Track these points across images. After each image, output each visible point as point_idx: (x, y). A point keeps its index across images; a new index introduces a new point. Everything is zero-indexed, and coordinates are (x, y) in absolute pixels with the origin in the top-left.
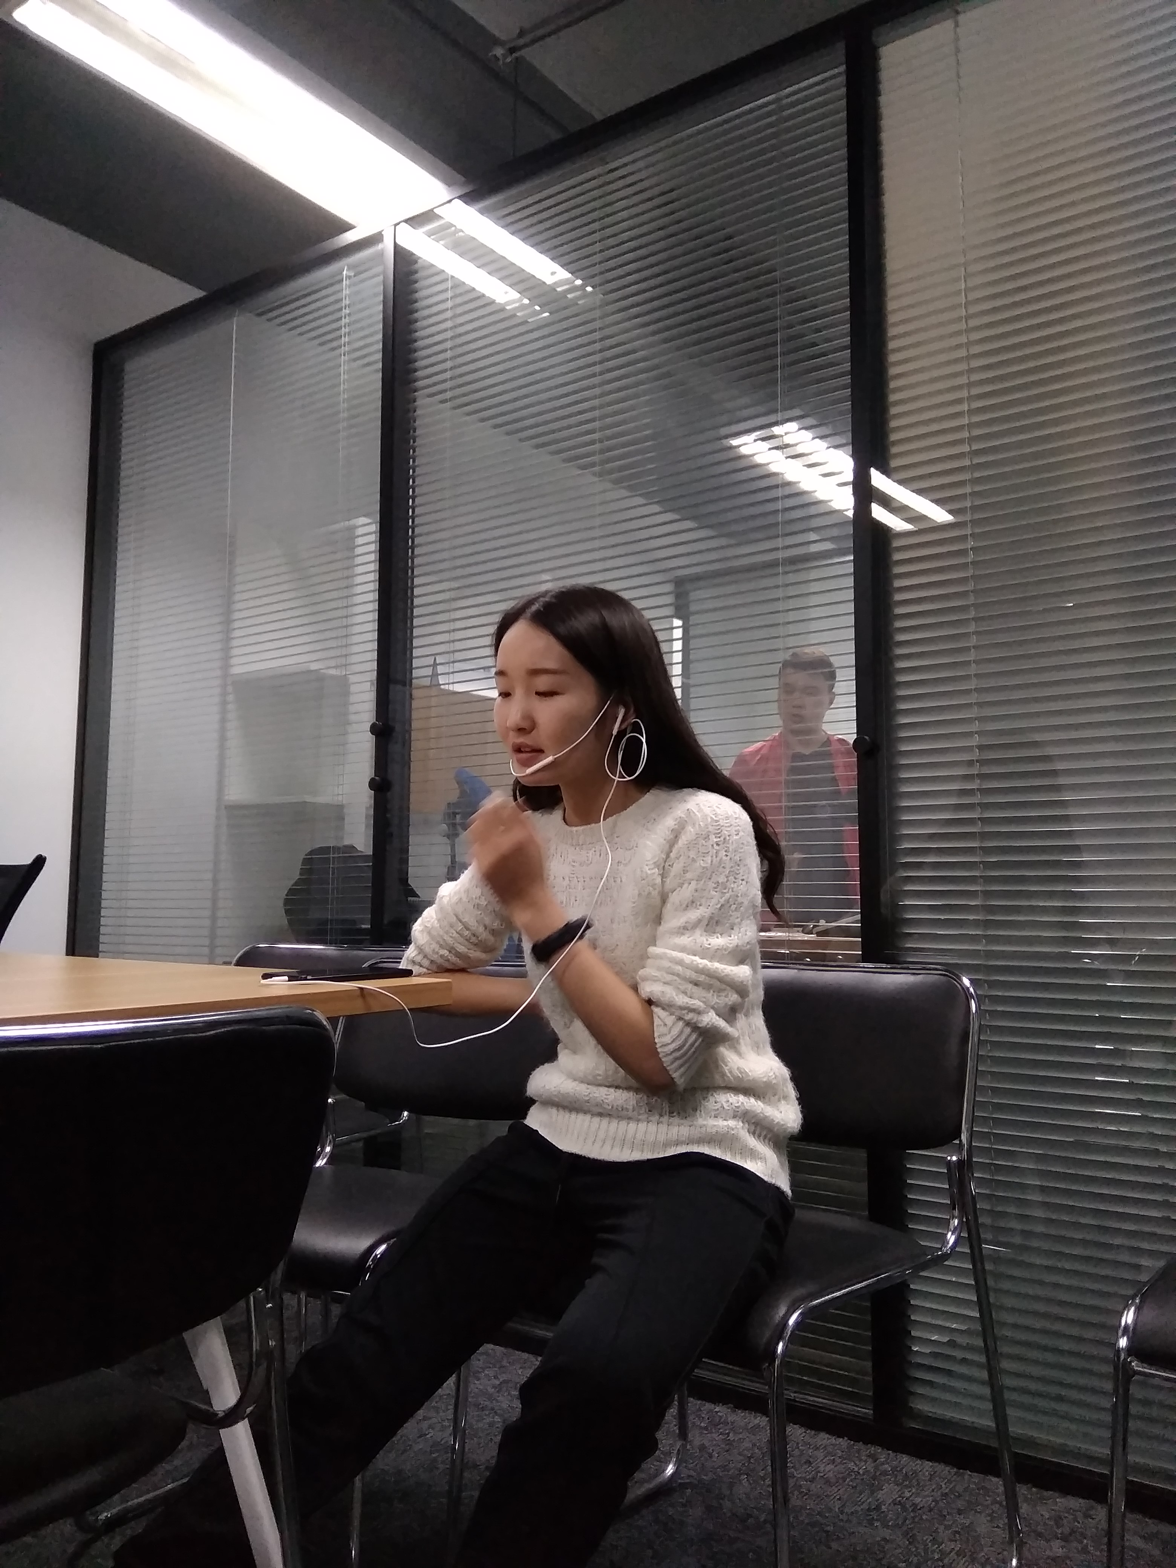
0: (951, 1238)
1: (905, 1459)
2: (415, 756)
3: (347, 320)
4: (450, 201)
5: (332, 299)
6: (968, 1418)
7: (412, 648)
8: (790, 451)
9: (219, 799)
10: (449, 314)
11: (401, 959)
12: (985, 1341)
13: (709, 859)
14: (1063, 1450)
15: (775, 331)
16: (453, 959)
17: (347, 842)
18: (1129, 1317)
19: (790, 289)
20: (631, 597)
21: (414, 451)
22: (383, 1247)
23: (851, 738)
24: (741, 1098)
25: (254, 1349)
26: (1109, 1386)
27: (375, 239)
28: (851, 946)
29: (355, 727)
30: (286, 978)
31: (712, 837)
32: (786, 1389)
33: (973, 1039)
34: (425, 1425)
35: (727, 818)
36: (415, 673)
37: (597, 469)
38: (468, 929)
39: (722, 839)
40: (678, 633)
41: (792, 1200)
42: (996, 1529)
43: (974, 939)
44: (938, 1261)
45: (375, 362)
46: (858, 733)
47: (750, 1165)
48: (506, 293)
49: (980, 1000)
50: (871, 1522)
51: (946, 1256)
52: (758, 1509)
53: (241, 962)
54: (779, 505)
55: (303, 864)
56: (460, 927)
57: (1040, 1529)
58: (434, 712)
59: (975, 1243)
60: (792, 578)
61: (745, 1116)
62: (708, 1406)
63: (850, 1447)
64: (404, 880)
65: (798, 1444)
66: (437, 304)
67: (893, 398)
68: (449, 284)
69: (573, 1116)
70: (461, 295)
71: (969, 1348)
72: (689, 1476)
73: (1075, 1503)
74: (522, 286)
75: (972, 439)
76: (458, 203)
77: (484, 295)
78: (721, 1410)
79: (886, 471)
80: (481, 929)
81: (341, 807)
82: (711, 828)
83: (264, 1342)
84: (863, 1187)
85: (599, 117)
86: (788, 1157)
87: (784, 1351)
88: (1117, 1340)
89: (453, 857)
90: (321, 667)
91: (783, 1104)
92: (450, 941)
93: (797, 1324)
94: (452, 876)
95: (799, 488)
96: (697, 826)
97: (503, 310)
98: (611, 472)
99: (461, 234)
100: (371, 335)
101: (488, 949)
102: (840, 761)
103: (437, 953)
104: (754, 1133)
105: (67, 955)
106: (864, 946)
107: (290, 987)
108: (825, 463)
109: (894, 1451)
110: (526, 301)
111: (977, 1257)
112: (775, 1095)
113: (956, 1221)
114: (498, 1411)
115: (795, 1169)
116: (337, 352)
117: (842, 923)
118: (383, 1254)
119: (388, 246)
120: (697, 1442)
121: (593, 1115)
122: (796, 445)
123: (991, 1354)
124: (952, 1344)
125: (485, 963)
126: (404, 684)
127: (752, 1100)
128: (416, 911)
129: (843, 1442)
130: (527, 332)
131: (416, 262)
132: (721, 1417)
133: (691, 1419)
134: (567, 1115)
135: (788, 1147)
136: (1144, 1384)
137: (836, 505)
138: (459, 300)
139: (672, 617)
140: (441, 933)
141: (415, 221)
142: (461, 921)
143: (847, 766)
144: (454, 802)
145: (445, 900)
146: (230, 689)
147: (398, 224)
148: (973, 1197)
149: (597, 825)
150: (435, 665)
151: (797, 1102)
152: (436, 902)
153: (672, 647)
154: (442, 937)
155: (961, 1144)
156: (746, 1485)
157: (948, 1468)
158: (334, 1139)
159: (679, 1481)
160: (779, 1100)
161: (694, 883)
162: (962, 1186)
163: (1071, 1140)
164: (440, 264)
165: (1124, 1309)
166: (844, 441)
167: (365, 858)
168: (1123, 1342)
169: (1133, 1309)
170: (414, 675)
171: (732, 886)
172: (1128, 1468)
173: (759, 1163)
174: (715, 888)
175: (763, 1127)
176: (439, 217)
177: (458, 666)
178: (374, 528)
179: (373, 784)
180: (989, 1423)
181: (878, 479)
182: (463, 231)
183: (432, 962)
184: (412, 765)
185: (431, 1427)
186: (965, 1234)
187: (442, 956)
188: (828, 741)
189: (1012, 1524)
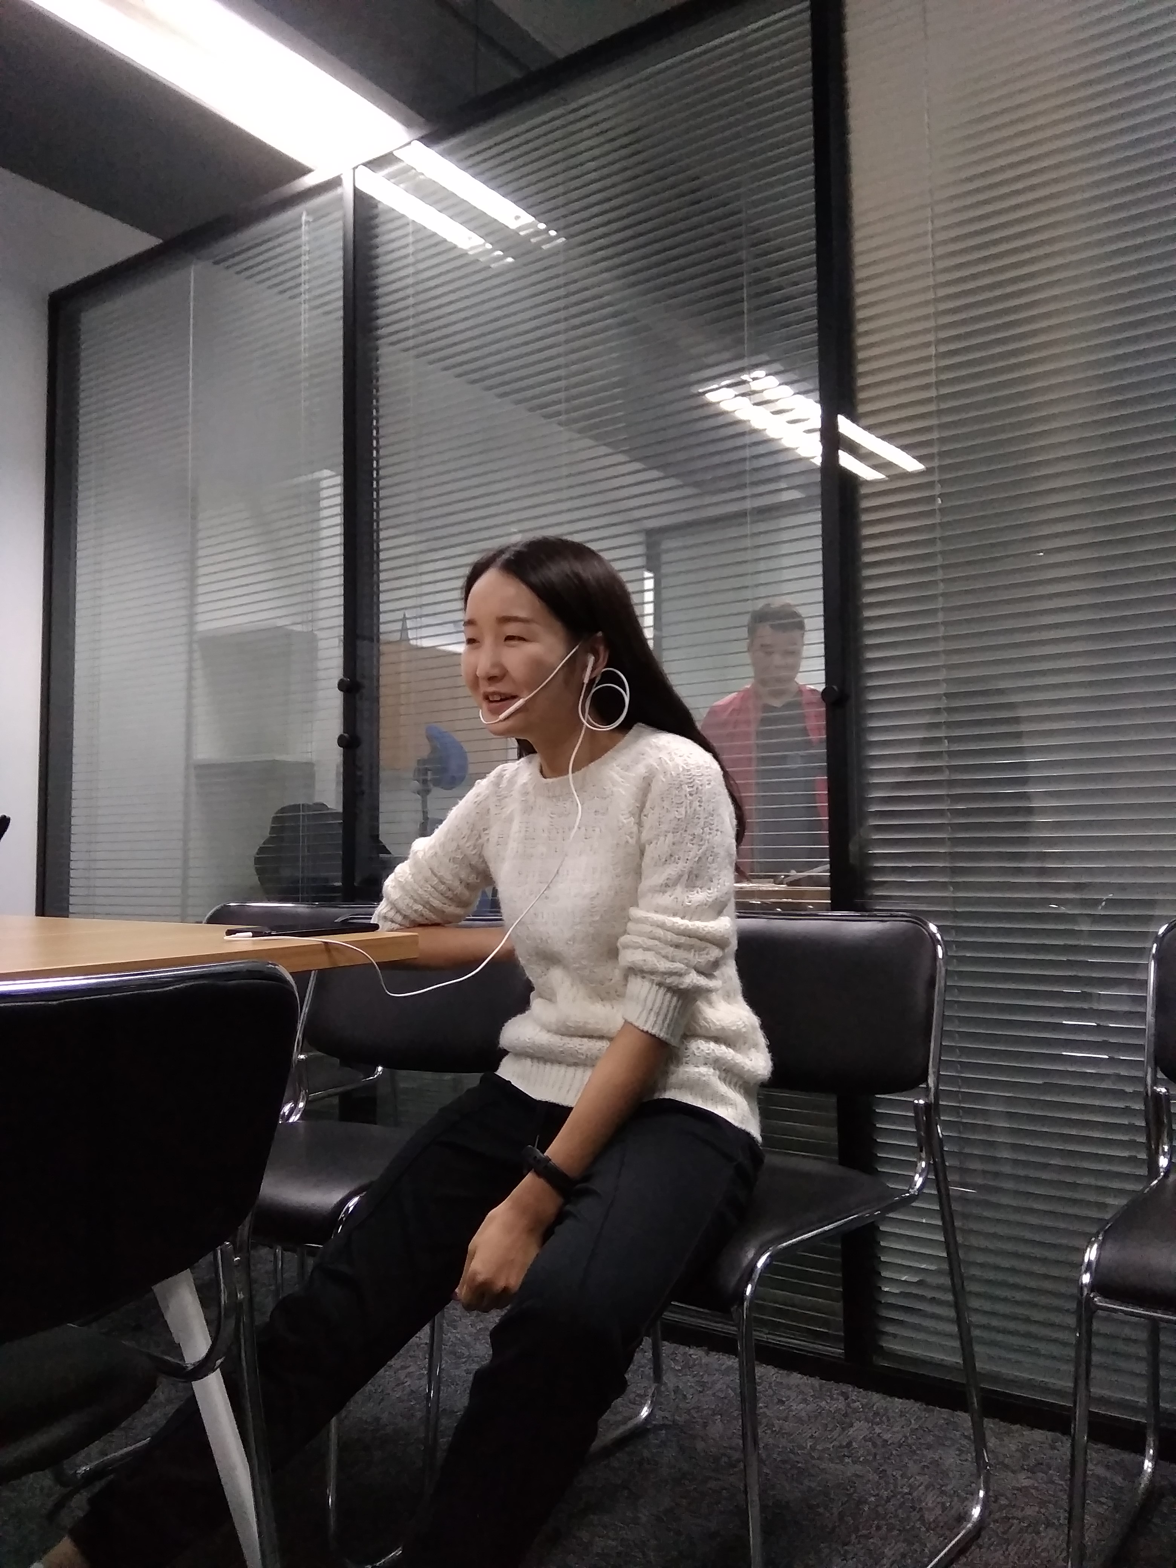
0: (919, 1180)
1: (876, 1397)
2: (385, 711)
3: (307, 267)
4: (409, 143)
5: (288, 246)
6: (938, 1356)
7: (378, 602)
8: (757, 398)
9: (188, 757)
10: (411, 260)
11: (372, 915)
12: (952, 1279)
13: (682, 810)
14: (1030, 1385)
15: (741, 275)
16: (426, 913)
17: (317, 800)
18: (1091, 1254)
19: (757, 230)
20: (599, 548)
21: (377, 401)
22: (356, 1200)
23: (821, 688)
24: (712, 1045)
25: (223, 1302)
26: (1072, 1321)
27: (335, 183)
28: (821, 895)
29: (323, 684)
30: (250, 934)
31: (685, 787)
32: (755, 1330)
33: (940, 984)
34: (402, 1374)
35: (699, 767)
36: (383, 628)
37: (563, 418)
38: (443, 883)
39: (695, 788)
40: (649, 584)
41: (763, 1145)
42: (964, 1463)
43: (944, 886)
44: (906, 1203)
45: (336, 310)
46: (827, 682)
47: (721, 1111)
48: (470, 238)
49: (946, 945)
50: (841, 1459)
51: (913, 1198)
52: (731, 1448)
53: (213, 920)
54: (747, 453)
55: (273, 822)
56: (435, 881)
57: (1006, 1461)
58: (403, 667)
59: (942, 1185)
60: (762, 527)
61: (717, 1063)
62: (683, 1349)
63: (821, 1386)
64: (375, 837)
65: (770, 1383)
66: (399, 249)
67: (860, 342)
68: (410, 229)
69: (548, 1066)
70: (422, 239)
71: (939, 1288)
72: (664, 1418)
73: (1039, 1435)
74: (484, 231)
75: (939, 384)
76: (419, 146)
77: (445, 241)
78: (696, 1353)
79: (853, 417)
80: (457, 883)
81: (310, 765)
82: (682, 778)
83: (232, 1295)
84: (833, 1132)
85: (561, 55)
86: (759, 1103)
87: (753, 1292)
88: (1081, 1275)
89: (425, 813)
90: (287, 623)
91: (753, 1053)
92: (426, 896)
93: (766, 1266)
94: (425, 831)
95: (767, 435)
96: (669, 775)
97: (464, 254)
98: (576, 421)
99: (422, 177)
100: (330, 282)
101: (463, 904)
102: (812, 711)
103: (411, 907)
104: (724, 1080)
105: (37, 915)
106: (833, 895)
107: (254, 943)
108: (792, 410)
109: (865, 1389)
110: (489, 246)
111: (944, 1198)
112: (745, 1043)
113: (923, 1164)
114: (475, 1359)
115: (766, 1114)
116: (298, 300)
117: (814, 873)
118: (356, 1206)
119: (347, 191)
120: (671, 1386)
121: (569, 1065)
122: (762, 391)
123: (958, 1291)
124: (920, 1283)
125: (459, 918)
126: (372, 640)
127: (723, 1047)
128: (388, 867)
129: (816, 1382)
130: (491, 278)
131: (376, 206)
132: (695, 1360)
133: (667, 1363)
134: (541, 1066)
135: (758, 1095)
136: (1106, 1319)
137: (803, 453)
138: (420, 245)
139: (643, 567)
140: (416, 887)
141: (375, 164)
142: (436, 875)
143: (817, 716)
144: (426, 757)
145: (420, 855)
146: (195, 646)
147: (357, 167)
148: (941, 1140)
149: (565, 777)
150: (405, 619)
151: (767, 1050)
152: (410, 856)
153: (643, 597)
154: (416, 891)
155: (928, 1089)
156: (720, 1425)
157: (918, 1405)
158: (307, 1094)
159: (654, 1422)
160: (749, 1049)
161: (670, 835)
162: (929, 1128)
163: (1041, 1082)
164: (400, 209)
165: (1087, 1247)
166: (811, 387)
167: (334, 815)
168: (1086, 1279)
169: (1096, 1246)
170: (381, 630)
171: (708, 837)
172: (1090, 1399)
173: (730, 1109)
174: (692, 840)
175: (735, 1075)
176: (398, 160)
177: (425, 621)
178: (339, 480)
179: (341, 741)
180: (958, 1360)
181: (845, 426)
182: (423, 174)
183: (405, 917)
184: (381, 720)
185: (409, 1375)
186: (932, 1176)
187: (416, 911)
188: (800, 691)
189: (979, 1457)
